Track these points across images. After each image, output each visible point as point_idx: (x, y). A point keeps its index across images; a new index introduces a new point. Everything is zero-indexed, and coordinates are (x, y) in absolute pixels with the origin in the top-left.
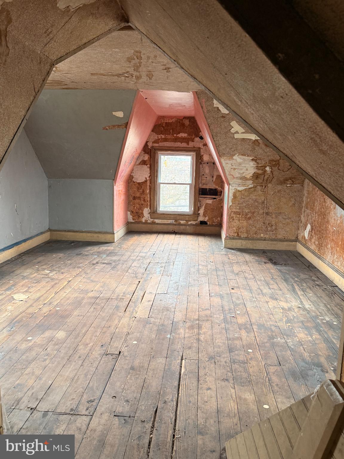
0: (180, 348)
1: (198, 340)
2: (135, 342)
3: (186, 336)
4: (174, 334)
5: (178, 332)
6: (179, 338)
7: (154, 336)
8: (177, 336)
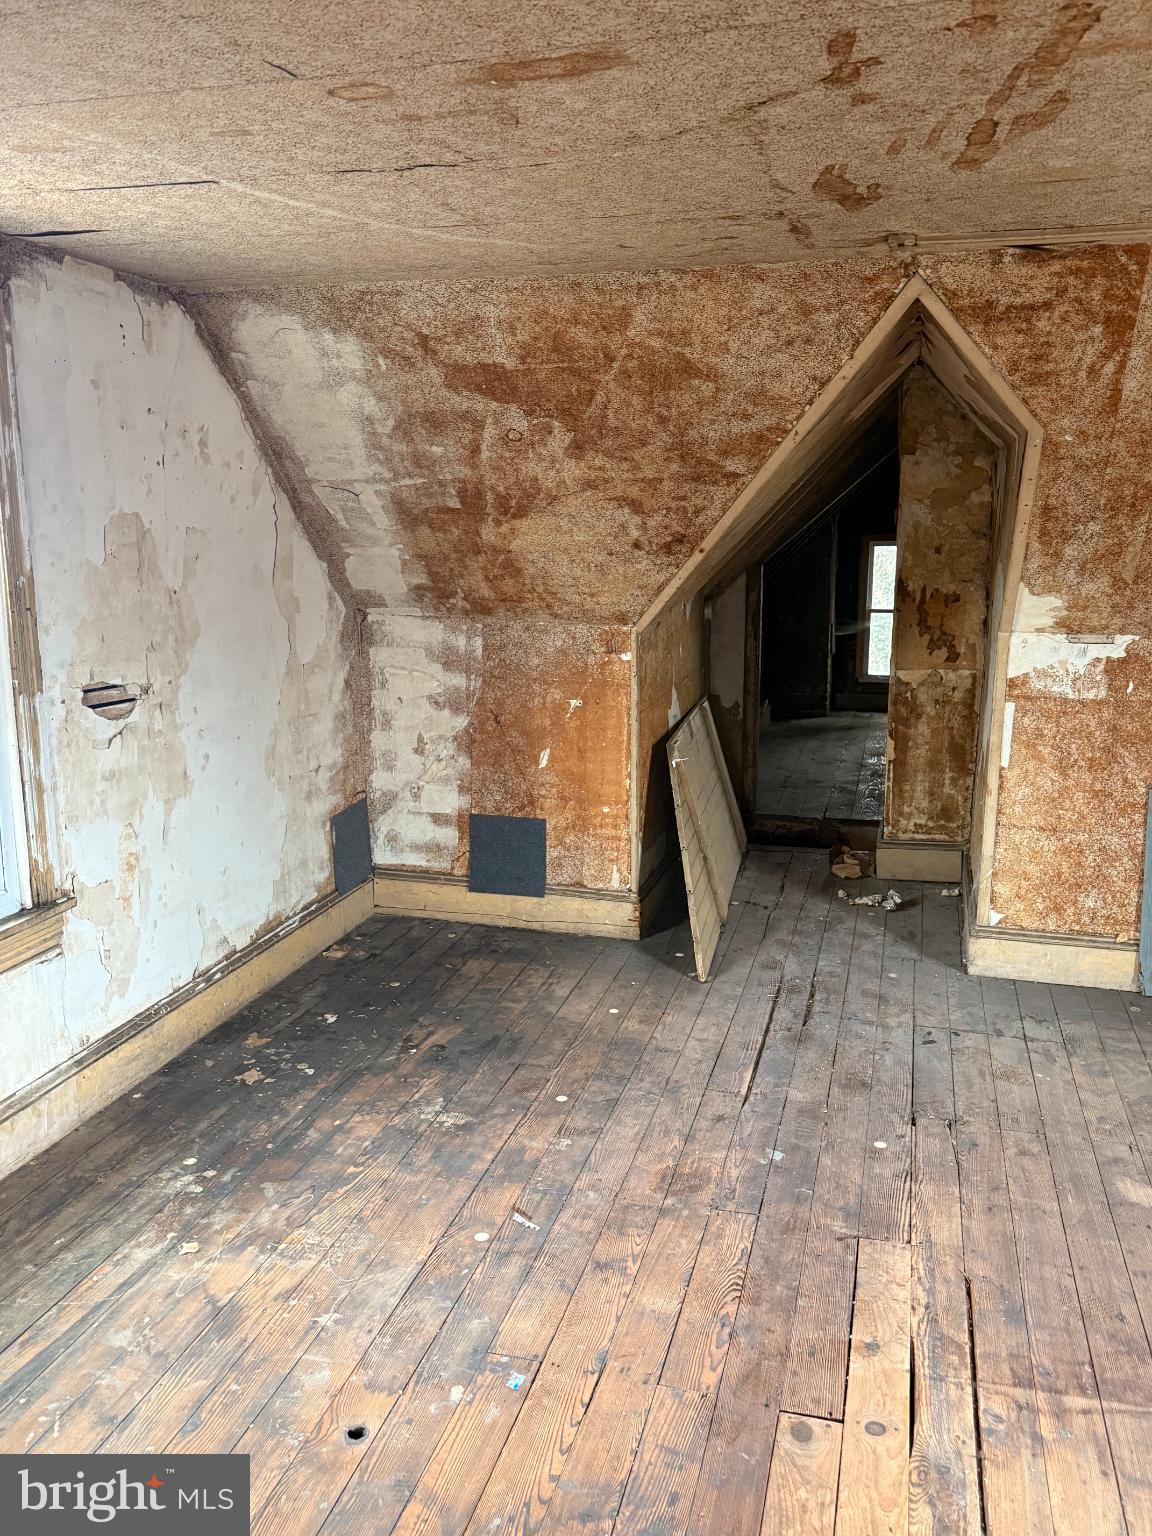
0: (748, 1121)
1: (688, 1138)
2: (880, 1145)
3: (724, 1153)
4: (763, 1162)
5: (747, 1167)
6: (744, 1147)
7: (826, 1161)
8: (750, 1155)
